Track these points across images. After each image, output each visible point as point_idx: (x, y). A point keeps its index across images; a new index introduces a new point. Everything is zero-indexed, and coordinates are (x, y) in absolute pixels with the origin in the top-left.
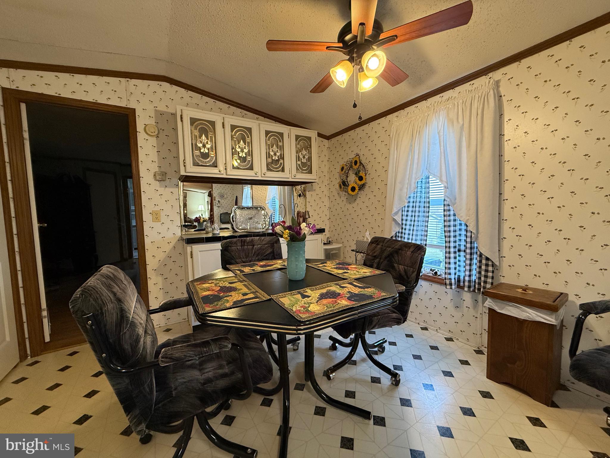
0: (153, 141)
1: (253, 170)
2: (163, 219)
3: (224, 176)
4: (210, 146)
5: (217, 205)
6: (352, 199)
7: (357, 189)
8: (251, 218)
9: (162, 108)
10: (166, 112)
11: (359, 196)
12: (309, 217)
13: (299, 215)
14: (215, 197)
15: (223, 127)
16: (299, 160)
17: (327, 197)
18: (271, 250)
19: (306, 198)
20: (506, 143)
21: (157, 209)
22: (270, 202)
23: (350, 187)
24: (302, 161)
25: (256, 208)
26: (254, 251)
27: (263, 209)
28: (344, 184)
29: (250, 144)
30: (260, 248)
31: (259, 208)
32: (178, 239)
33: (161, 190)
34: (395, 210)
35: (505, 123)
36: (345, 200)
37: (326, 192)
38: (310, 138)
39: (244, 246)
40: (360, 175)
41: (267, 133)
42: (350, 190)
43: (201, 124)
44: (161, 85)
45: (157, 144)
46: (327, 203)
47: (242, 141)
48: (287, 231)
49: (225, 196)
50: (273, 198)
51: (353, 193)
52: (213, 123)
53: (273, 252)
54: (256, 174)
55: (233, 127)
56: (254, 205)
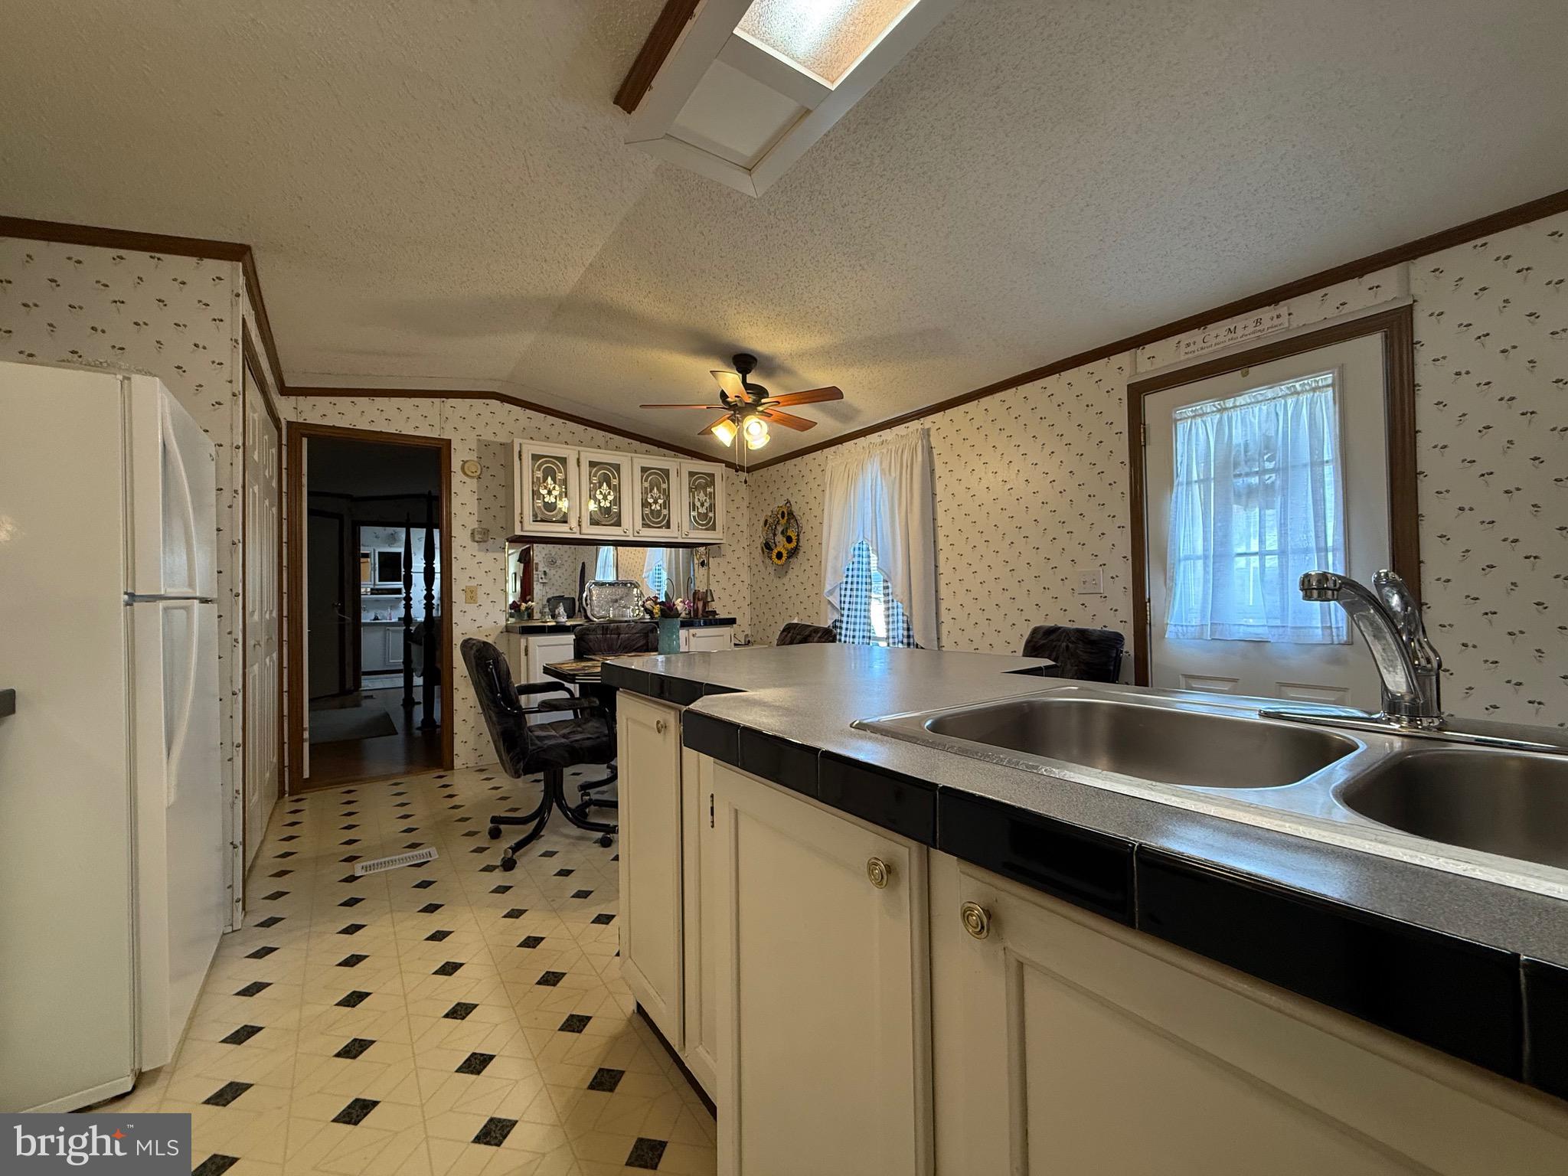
0: (473, 484)
1: (620, 526)
2: (481, 598)
3: (578, 536)
4: (558, 492)
5: (541, 581)
6: (782, 571)
7: (785, 555)
8: (616, 601)
9: (488, 436)
10: (494, 442)
11: (791, 566)
12: (713, 601)
13: (697, 596)
14: (537, 564)
15: (579, 466)
16: (694, 510)
17: (746, 568)
18: (644, 642)
19: (709, 568)
20: (938, 504)
21: (473, 583)
22: (650, 577)
23: (775, 551)
24: (700, 511)
25: (625, 584)
26: (619, 642)
27: (636, 587)
28: (768, 547)
29: (617, 490)
30: (629, 639)
31: (629, 585)
32: (500, 630)
33: (481, 556)
34: (828, 588)
35: (937, 481)
36: (773, 573)
37: (746, 560)
38: (713, 475)
39: (607, 634)
40: (788, 534)
41: (644, 470)
42: (774, 557)
43: (546, 462)
44: (487, 404)
45: (478, 488)
46: (746, 576)
47: (605, 484)
48: (658, 606)
49: (559, 562)
50: (657, 568)
51: (779, 562)
52: (563, 461)
53: (647, 644)
54: (625, 532)
55: (592, 464)
56: (620, 579)
